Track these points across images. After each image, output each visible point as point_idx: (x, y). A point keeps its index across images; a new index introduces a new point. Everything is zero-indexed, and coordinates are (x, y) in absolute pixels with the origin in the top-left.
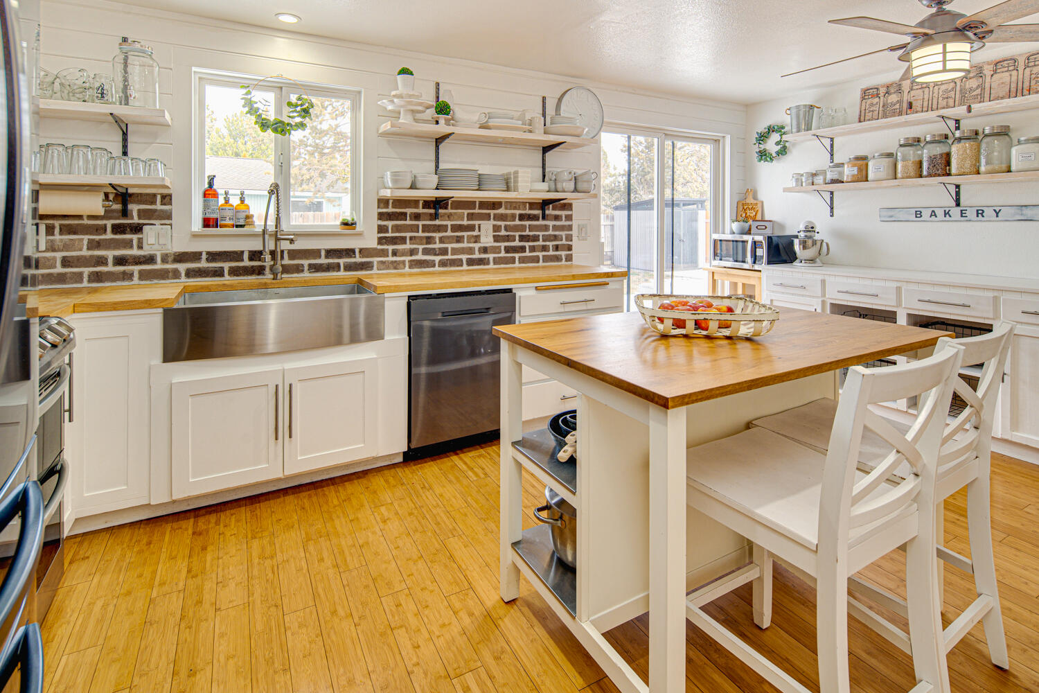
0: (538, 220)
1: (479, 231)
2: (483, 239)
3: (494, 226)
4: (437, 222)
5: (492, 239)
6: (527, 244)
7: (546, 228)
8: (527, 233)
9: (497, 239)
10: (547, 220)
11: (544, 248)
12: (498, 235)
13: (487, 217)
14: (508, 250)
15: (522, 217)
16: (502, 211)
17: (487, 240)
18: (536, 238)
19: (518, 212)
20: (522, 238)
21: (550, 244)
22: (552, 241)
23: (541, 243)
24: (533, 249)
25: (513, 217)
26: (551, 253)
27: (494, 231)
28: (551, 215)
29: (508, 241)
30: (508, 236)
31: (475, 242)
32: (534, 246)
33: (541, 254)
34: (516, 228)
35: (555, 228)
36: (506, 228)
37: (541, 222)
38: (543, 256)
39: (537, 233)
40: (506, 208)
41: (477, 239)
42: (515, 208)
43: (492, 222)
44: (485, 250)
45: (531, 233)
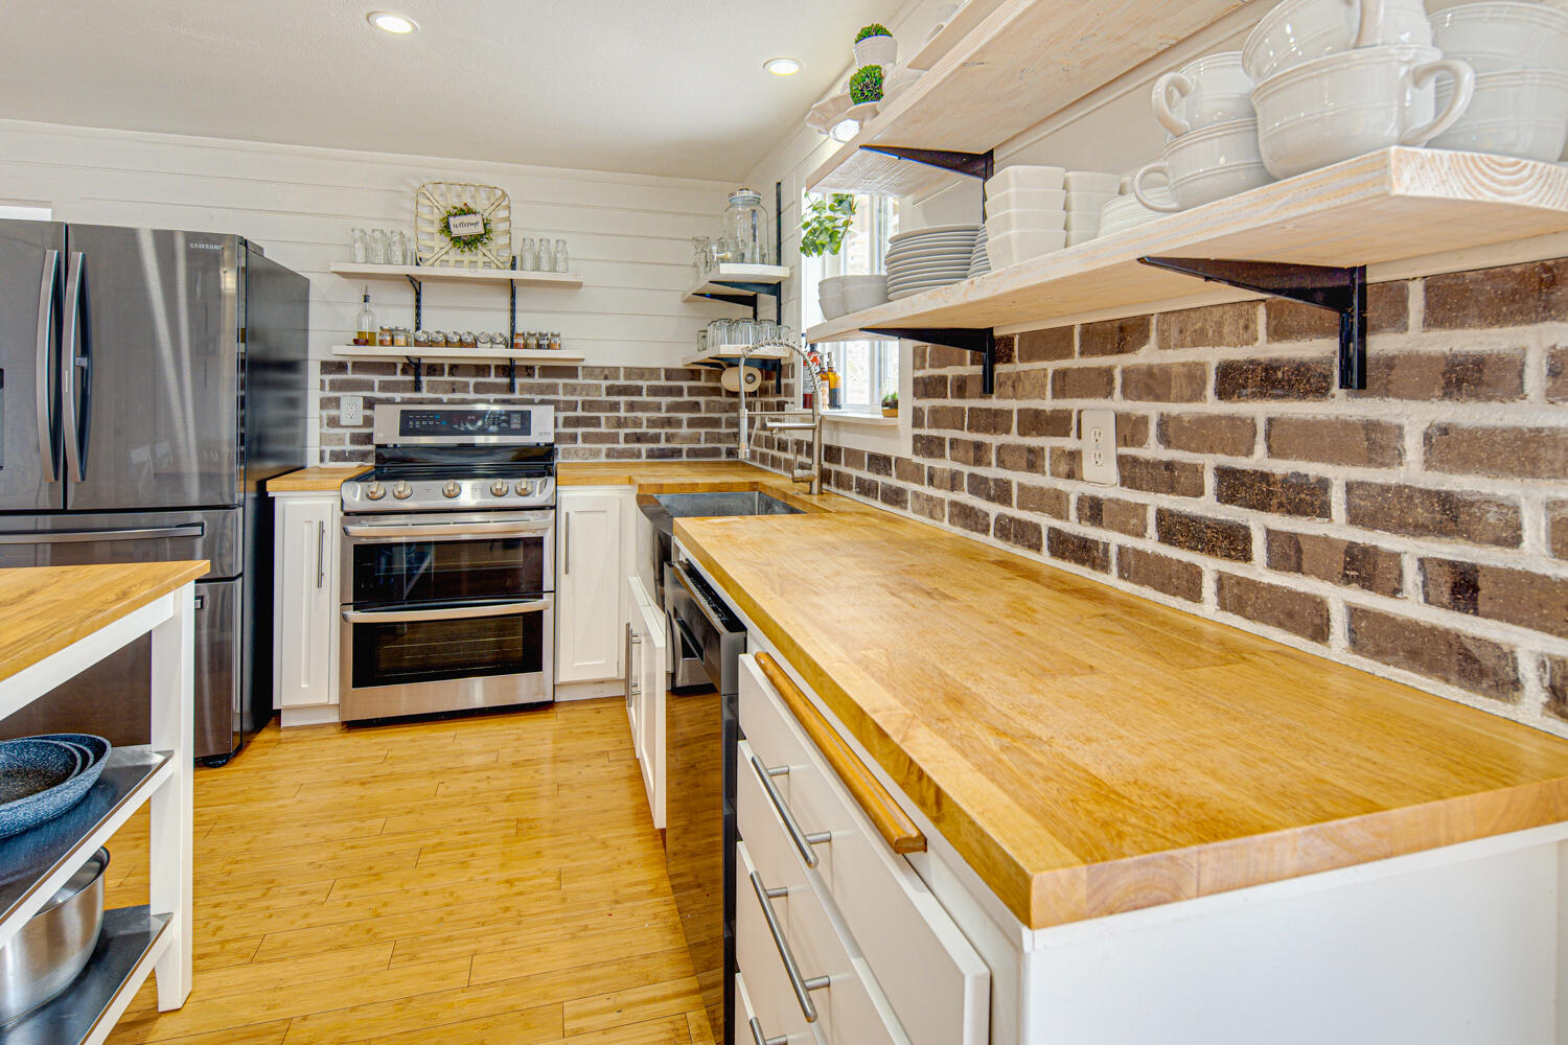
0: (1321, 391)
1: (1079, 437)
2: (1088, 467)
3: (1121, 419)
4: (993, 403)
5: (1112, 473)
6: (1258, 523)
7: (1377, 443)
8: (1258, 459)
9: (1132, 472)
10: (1386, 392)
11: (1361, 567)
12: (1135, 461)
13: (1099, 383)
14: (1173, 528)
15: (1232, 380)
16: (1148, 355)
17: (1101, 477)
18: (1307, 498)
19: (1212, 357)
20: (1234, 485)
21: (1410, 549)
22: (1419, 530)
23: (1338, 528)
24: (1289, 553)
25: (1193, 378)
26: (1412, 607)
27: (1123, 439)
28: (1413, 361)
29: (1172, 489)
30: (1169, 466)
31: (1070, 475)
32: (1294, 539)
33: (1339, 598)
34: (1202, 434)
35: (1444, 445)
36: (1169, 432)
37: (1341, 406)
38: (1355, 613)
39: (1313, 469)
40: (1164, 345)
41: (1071, 464)
42: (1200, 339)
43: (1118, 403)
44: (1094, 510)
45: (1281, 467)
